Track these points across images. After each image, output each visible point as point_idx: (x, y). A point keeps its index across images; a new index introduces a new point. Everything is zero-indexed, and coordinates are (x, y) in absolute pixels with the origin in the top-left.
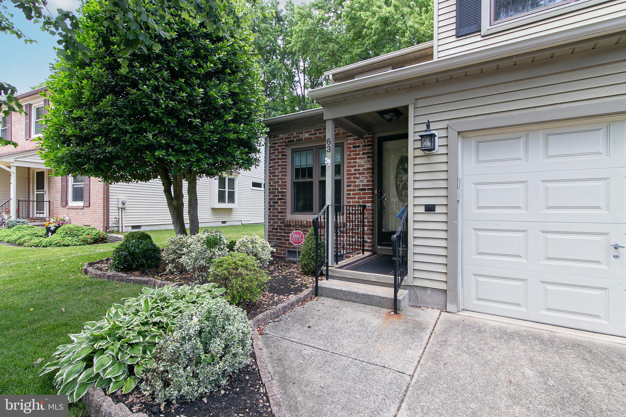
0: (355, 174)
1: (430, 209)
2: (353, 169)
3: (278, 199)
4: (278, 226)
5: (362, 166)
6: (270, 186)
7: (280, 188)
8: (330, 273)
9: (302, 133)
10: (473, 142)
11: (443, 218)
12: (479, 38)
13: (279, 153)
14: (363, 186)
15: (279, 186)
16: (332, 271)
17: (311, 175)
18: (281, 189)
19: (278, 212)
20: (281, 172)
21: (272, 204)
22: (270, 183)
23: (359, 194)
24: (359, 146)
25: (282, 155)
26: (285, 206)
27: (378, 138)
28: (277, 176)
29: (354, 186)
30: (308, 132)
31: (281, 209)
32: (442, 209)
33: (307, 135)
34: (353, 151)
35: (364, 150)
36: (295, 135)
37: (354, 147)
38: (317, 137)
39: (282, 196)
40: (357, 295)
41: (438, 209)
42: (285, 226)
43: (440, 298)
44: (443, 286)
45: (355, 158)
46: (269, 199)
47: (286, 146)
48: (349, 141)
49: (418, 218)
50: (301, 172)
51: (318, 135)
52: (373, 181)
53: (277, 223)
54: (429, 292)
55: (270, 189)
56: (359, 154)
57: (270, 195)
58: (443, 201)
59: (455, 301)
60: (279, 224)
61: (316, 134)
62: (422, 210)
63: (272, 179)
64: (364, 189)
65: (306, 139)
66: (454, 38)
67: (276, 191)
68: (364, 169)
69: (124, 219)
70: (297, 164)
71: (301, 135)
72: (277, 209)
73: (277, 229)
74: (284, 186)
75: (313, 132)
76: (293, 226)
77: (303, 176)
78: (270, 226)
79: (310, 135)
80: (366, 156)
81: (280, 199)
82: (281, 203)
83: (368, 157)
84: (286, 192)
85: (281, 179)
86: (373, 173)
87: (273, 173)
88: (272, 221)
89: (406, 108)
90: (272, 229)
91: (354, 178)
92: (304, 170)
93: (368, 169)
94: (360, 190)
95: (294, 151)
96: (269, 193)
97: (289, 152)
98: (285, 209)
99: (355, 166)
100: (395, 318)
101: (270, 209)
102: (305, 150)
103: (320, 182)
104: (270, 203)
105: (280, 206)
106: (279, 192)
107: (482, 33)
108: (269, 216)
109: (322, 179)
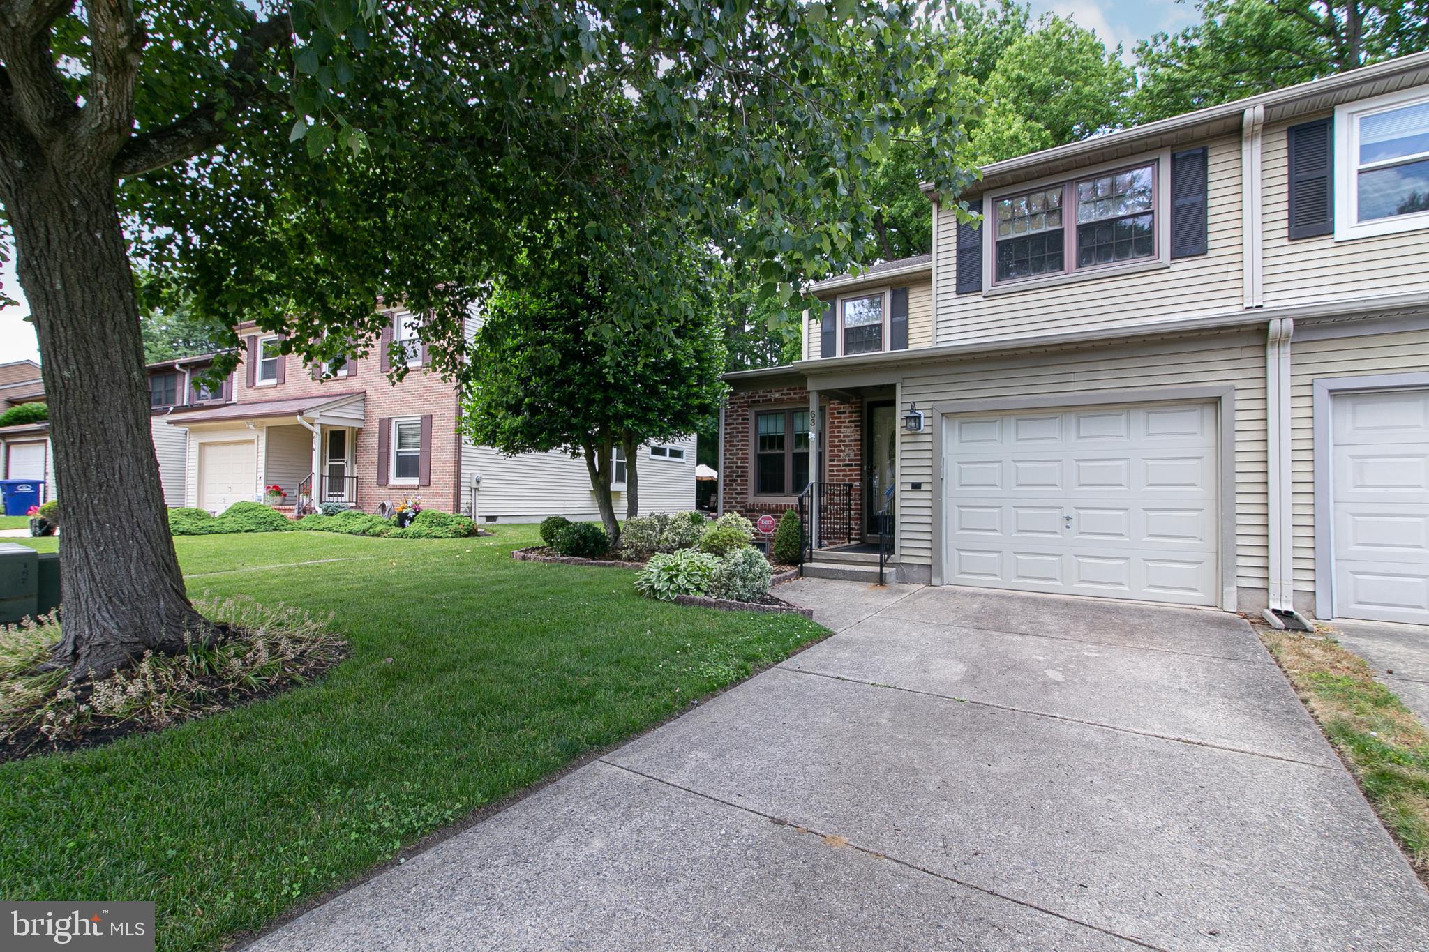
0: (840, 446)
1: (916, 486)
2: (836, 440)
3: (737, 476)
5: (848, 436)
6: (726, 459)
7: (739, 461)
8: (814, 556)
10: (957, 423)
11: (928, 495)
12: (980, 298)
13: (738, 415)
14: (849, 460)
15: (738, 458)
16: (816, 553)
17: (781, 446)
18: (741, 463)
19: (737, 494)
20: (742, 441)
21: (728, 482)
22: (725, 455)
23: (845, 470)
24: (844, 413)
25: (743, 419)
26: (747, 485)
27: (869, 403)
28: (735, 446)
29: (838, 461)
30: (779, 391)
31: (742, 489)
32: (928, 487)
33: (777, 395)
34: (837, 418)
35: (851, 417)
36: (761, 393)
37: (838, 413)
38: (791, 399)
39: (743, 472)
40: (844, 572)
41: (924, 487)
42: (746, 511)
43: (924, 573)
44: (928, 562)
45: (840, 427)
46: (725, 476)
47: (748, 407)
48: (832, 406)
49: (906, 495)
50: (767, 441)
51: (792, 396)
52: (861, 455)
54: (916, 568)
55: (725, 463)
56: (844, 422)
57: (725, 472)
58: (928, 479)
59: (940, 575)
60: (739, 509)
61: (789, 394)
62: (909, 487)
63: (728, 450)
64: (851, 465)
65: (776, 399)
66: (954, 295)
67: (735, 466)
68: (851, 441)
69: (478, 506)
70: (763, 430)
71: (769, 395)
72: (736, 489)
74: (744, 460)
75: (785, 392)
76: (758, 511)
77: (771, 447)
78: (724, 511)
79: (783, 394)
80: (853, 425)
81: (740, 476)
82: (743, 481)
83: (856, 426)
84: (746, 467)
85: (741, 450)
86: (861, 445)
87: (729, 442)
88: (728, 505)
89: (894, 386)
91: (838, 451)
92: (772, 439)
93: (856, 440)
94: (845, 465)
95: (758, 414)
96: (725, 468)
97: (751, 415)
98: (747, 489)
99: (840, 436)
100: (880, 589)
101: (725, 489)
102: (776, 413)
103: (794, 455)
104: (725, 481)
105: (740, 485)
106: (737, 467)
107: (984, 292)
108: (724, 498)
109: (797, 451)
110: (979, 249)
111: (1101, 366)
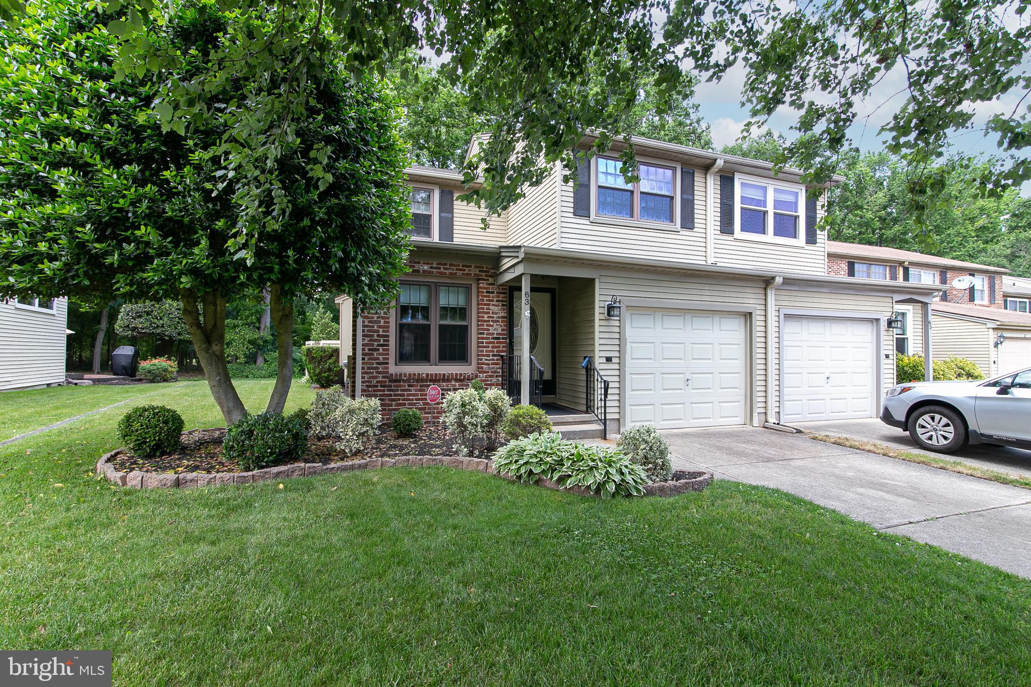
0: (488, 321)
1: (609, 359)
2: (486, 316)
3: (378, 345)
4: (377, 382)
5: (496, 313)
6: (363, 326)
7: (381, 330)
9: (419, 263)
11: (617, 367)
12: (587, 222)
14: (497, 334)
15: (379, 327)
17: (426, 317)
18: (383, 331)
19: (378, 363)
21: (367, 351)
23: (493, 343)
24: (493, 293)
26: (388, 354)
28: (375, 313)
29: (488, 334)
30: (428, 264)
31: (384, 359)
32: (617, 360)
33: (426, 268)
34: (486, 296)
35: (498, 297)
37: (487, 292)
38: (440, 273)
39: (384, 341)
41: (614, 360)
42: (390, 381)
44: (617, 416)
45: (489, 305)
46: (363, 345)
48: (481, 285)
49: (602, 366)
50: (404, 310)
51: (442, 270)
52: (504, 330)
53: (377, 377)
55: (363, 331)
56: (492, 301)
57: (363, 339)
58: (617, 354)
60: (381, 379)
61: (440, 268)
62: (604, 360)
63: (367, 318)
64: (499, 338)
65: (424, 271)
66: (571, 215)
67: (375, 334)
68: (499, 317)
70: (404, 300)
71: (417, 265)
72: (378, 359)
73: (377, 386)
74: (386, 328)
75: (434, 265)
76: (404, 381)
77: (415, 317)
78: (363, 382)
79: (431, 268)
80: (500, 304)
81: (382, 345)
82: (384, 350)
83: (503, 305)
84: (388, 336)
86: (506, 322)
88: (366, 376)
89: (592, 280)
90: (367, 386)
91: (487, 325)
92: (415, 308)
93: (503, 317)
94: (494, 338)
96: (363, 336)
98: (388, 359)
99: (488, 313)
101: (363, 359)
102: (419, 284)
103: (440, 326)
104: (363, 350)
105: (382, 354)
106: (378, 336)
107: (591, 219)
108: (363, 368)
109: (442, 322)
110: (588, 186)
111: (707, 287)
